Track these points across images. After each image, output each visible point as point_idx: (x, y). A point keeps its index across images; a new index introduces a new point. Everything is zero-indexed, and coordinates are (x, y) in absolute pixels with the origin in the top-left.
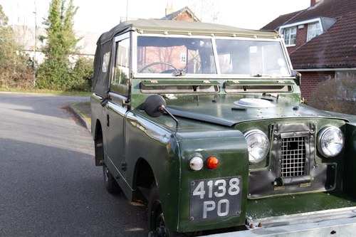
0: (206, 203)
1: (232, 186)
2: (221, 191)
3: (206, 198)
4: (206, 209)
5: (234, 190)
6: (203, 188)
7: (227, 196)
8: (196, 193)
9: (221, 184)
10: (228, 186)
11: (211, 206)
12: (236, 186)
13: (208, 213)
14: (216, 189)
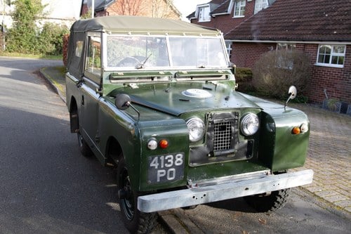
0: (159, 171)
1: (178, 159)
2: (170, 163)
3: (159, 168)
4: (159, 175)
5: (179, 162)
6: (157, 161)
7: (174, 166)
8: (152, 165)
9: (170, 158)
10: (174, 160)
11: (163, 173)
12: (180, 159)
13: (161, 178)
14: (166, 162)
